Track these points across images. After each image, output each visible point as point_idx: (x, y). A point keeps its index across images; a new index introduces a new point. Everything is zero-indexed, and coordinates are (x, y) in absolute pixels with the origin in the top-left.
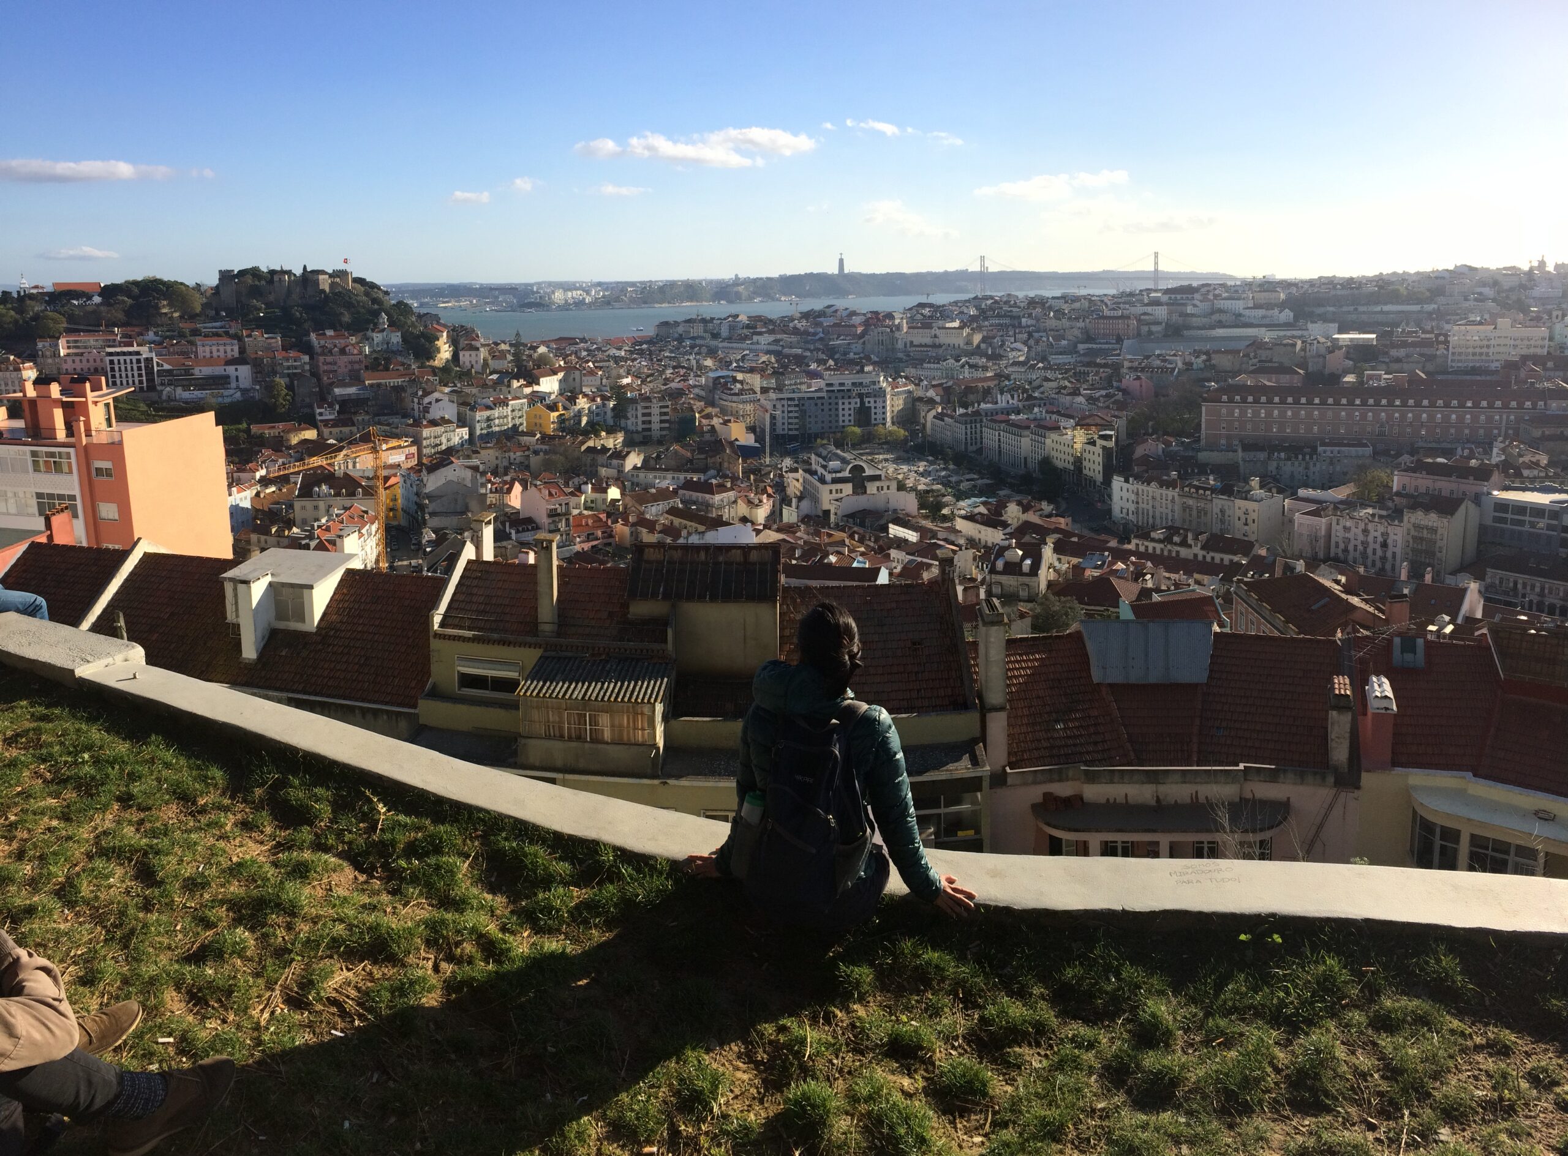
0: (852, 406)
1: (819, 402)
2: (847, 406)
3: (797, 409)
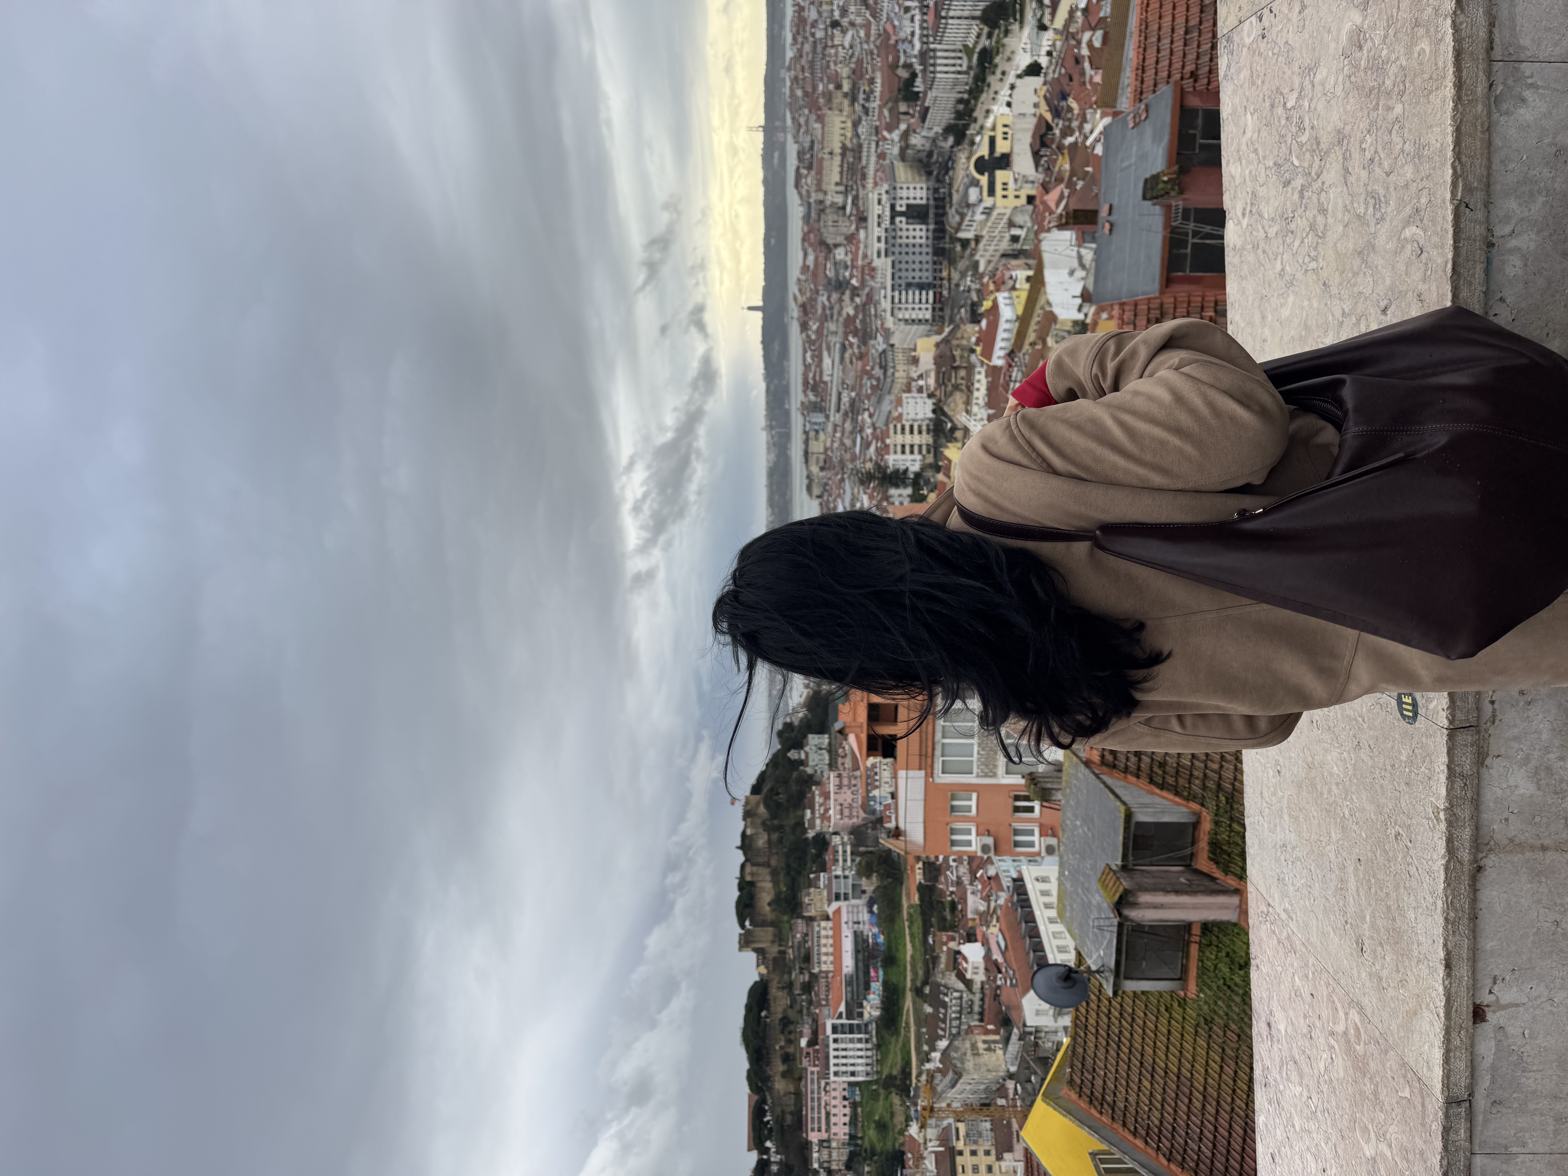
0: (904, 226)
1: (897, 266)
2: (904, 234)
3: (904, 293)
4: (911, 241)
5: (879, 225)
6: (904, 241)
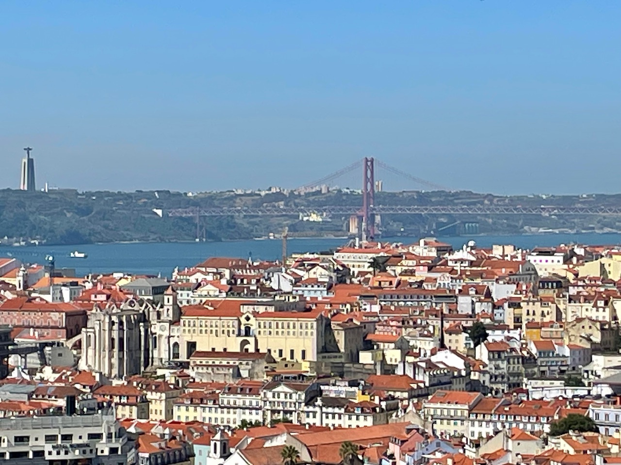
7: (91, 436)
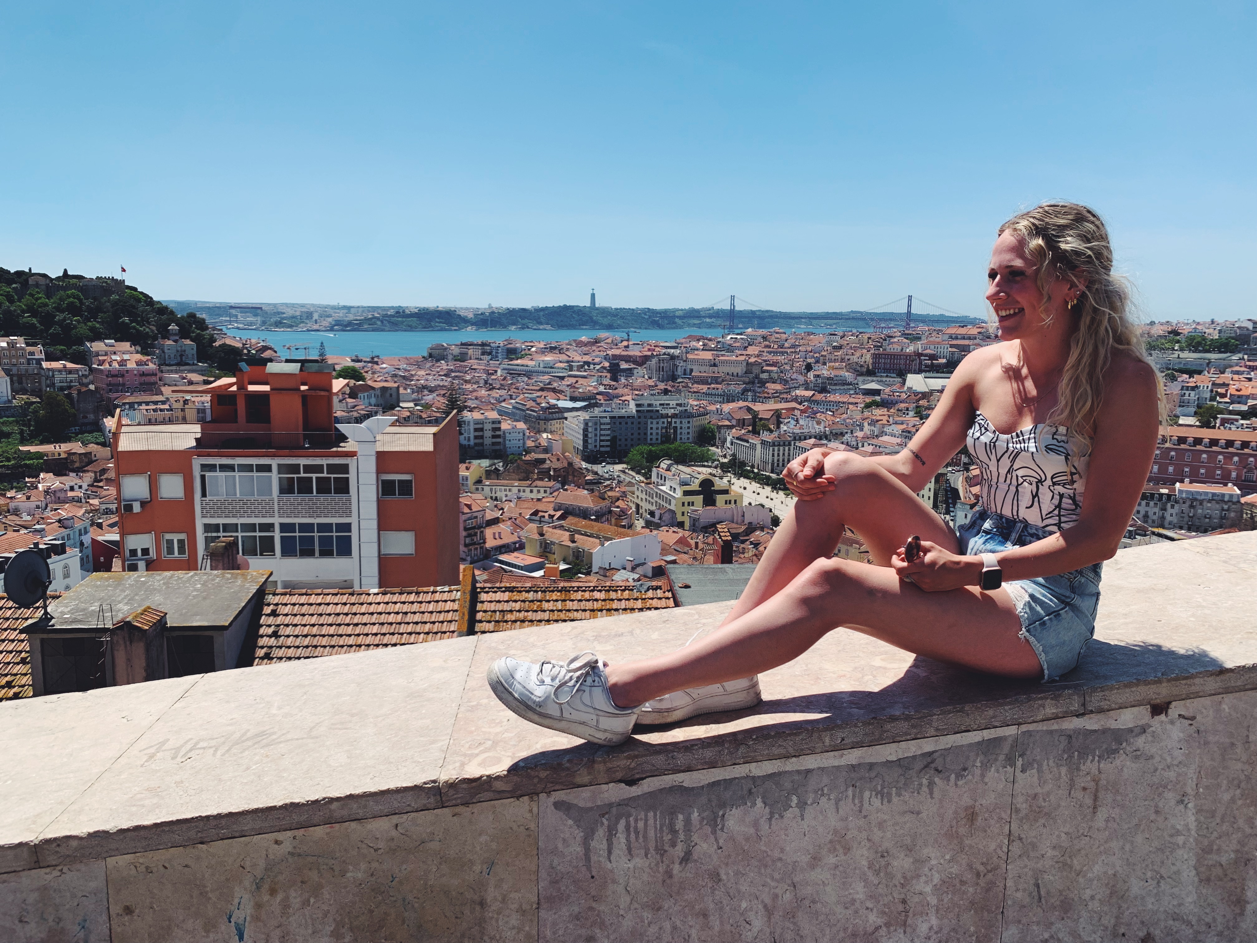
0: (660, 426)
1: (629, 421)
2: (654, 426)
3: (609, 427)
4: (649, 432)
5: (661, 404)
6: (649, 426)
7: (677, 405)
